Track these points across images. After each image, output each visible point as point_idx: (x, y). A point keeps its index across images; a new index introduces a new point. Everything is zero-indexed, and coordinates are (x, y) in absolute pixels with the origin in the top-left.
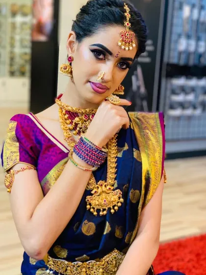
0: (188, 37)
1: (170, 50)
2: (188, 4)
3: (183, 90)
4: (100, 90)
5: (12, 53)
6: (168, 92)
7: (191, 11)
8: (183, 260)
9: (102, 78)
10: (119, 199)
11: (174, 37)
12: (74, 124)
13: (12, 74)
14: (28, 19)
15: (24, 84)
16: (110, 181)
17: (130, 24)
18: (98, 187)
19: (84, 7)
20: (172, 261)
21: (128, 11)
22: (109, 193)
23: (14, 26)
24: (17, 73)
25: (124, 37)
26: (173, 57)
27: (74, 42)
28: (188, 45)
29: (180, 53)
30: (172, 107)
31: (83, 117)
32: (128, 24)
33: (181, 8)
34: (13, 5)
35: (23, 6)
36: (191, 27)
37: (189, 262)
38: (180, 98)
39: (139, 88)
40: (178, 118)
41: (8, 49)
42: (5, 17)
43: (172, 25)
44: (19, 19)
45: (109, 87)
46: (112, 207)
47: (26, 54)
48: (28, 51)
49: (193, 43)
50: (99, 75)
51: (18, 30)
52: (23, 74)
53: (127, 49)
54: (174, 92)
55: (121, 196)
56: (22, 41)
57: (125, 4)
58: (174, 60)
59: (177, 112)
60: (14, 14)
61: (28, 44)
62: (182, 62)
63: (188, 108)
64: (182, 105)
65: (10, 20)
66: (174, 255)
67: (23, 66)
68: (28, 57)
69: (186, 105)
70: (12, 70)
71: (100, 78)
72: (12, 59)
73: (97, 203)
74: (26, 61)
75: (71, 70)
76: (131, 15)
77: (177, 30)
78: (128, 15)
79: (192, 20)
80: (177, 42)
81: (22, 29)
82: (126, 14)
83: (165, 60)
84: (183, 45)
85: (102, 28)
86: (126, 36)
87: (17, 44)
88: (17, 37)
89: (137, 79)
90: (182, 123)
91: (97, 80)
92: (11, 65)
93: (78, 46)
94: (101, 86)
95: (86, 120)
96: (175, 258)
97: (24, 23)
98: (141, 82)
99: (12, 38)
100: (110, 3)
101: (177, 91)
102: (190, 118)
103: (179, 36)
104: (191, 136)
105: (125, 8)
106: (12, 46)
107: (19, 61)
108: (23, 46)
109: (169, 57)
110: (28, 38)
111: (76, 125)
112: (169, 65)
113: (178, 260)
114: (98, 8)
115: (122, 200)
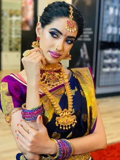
0: (113, 26)
1: (102, 33)
2: (112, 6)
3: (111, 56)
4: (56, 56)
5: (10, 38)
6: (102, 58)
7: (114, 11)
8: (113, 156)
9: (56, 49)
10: (74, 121)
11: (105, 26)
12: (43, 77)
13: (11, 50)
14: (19, 18)
15: (17, 56)
16: (70, 110)
17: (73, 17)
18: (63, 113)
19: (46, 8)
20: (107, 157)
21: (71, 10)
22: (69, 117)
23: (11, 22)
24: (14, 49)
25: (69, 24)
26: (104, 38)
27: (40, 28)
28: (113, 30)
29: (108, 35)
30: (104, 67)
31: (48, 73)
32: (72, 17)
33: (108, 9)
34: (11, 10)
35: (16, 11)
36: (114, 20)
37: (117, 157)
38: (109, 61)
39: (84, 56)
40: (108, 73)
41: (8, 35)
42: (6, 17)
43: (103, 19)
44: (14, 18)
45: (61, 54)
46: (70, 125)
47: (18, 38)
48: (20, 36)
49: (115, 29)
50: (55, 47)
51: (14, 25)
52: (17, 50)
53: (71, 31)
54: (105, 58)
55: (76, 119)
56: (16, 31)
57: (70, 6)
58: (105, 39)
59: (107, 70)
60: (11, 15)
61: (20, 32)
62: (110, 40)
63: (113, 67)
64: (111, 65)
65: (9, 19)
66: (108, 153)
67: (17, 45)
68: (20, 40)
69: (113, 65)
70: (11, 48)
71: (55, 49)
72: (10, 41)
73: (62, 122)
74: (19, 42)
75: (39, 45)
76: (74, 12)
77: (106, 21)
78: (71, 11)
79: (115, 16)
80: (106, 28)
81: (16, 24)
82: (70, 11)
83: (100, 39)
84: (110, 30)
85: (56, 19)
86: (70, 24)
87: (13, 33)
88: (13, 29)
89: (84, 51)
90: (110, 76)
91: (53, 50)
92: (10, 45)
93: (43, 30)
94: (56, 54)
95: (50, 74)
96: (109, 155)
97: (17, 21)
98: (86, 52)
99: (10, 30)
100: (61, 5)
101: (107, 57)
102: (115, 73)
103: (108, 25)
104: (116, 83)
105: (70, 7)
106: (11, 34)
107: (14, 42)
108: (17, 34)
109: (102, 37)
110: (19, 29)
111: (44, 77)
112: (102, 42)
113: (111, 156)
114: (54, 8)
115: (76, 121)
